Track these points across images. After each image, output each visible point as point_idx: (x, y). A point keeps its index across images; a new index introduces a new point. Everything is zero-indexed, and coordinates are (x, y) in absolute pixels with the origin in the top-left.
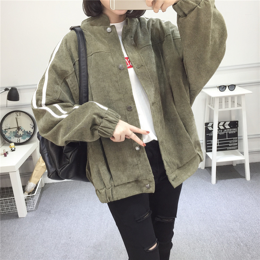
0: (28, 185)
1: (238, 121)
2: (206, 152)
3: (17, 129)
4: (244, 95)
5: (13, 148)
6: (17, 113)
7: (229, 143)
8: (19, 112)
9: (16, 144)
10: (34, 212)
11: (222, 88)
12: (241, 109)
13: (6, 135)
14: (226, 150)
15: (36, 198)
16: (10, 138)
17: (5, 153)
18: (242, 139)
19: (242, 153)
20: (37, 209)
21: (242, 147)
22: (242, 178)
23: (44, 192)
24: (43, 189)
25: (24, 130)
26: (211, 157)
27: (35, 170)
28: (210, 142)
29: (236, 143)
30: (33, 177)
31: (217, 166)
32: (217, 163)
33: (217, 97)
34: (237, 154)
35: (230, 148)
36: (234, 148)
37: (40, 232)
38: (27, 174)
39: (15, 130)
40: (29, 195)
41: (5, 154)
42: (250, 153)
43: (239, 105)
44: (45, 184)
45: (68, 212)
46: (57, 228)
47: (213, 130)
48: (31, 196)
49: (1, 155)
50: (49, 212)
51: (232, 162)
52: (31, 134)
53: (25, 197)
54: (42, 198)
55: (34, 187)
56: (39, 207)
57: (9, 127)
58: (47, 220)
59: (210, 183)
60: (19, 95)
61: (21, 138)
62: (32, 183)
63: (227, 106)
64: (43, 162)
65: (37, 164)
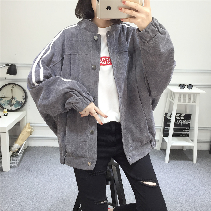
0: (13, 146)
1: (191, 115)
2: (164, 136)
3: (11, 98)
4: (199, 93)
6: (13, 85)
7: (182, 131)
8: (15, 85)
9: (9, 111)
10: (16, 168)
11: (182, 86)
12: (195, 105)
14: (179, 136)
15: (19, 158)
16: (4, 105)
18: (193, 130)
19: (192, 141)
20: (18, 166)
21: (193, 137)
22: (190, 161)
23: (26, 153)
24: (25, 151)
26: (167, 141)
27: (23, 134)
28: (167, 129)
29: (188, 132)
30: (19, 139)
31: (171, 149)
32: (171, 146)
33: (177, 93)
34: (187, 141)
36: (186, 136)
37: (19, 185)
38: (14, 136)
39: (9, 99)
42: (199, 141)
43: (194, 101)
44: (28, 147)
45: (45, 172)
46: (34, 183)
47: (171, 119)
48: (16, 155)
50: (29, 170)
51: (183, 146)
52: (22, 104)
53: (10, 155)
54: (24, 158)
55: (19, 148)
56: (20, 165)
57: (5, 96)
58: (26, 176)
59: (164, 162)
60: (17, 71)
61: (13, 106)
62: (17, 144)
63: (184, 101)
64: (29, 128)
65: (23, 130)
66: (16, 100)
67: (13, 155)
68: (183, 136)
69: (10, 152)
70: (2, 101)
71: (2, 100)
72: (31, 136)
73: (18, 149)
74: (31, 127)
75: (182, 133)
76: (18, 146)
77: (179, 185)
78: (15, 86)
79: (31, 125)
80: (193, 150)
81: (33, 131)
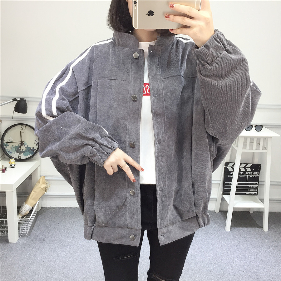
0: (23, 207)
1: (260, 165)
2: (223, 194)
3: (20, 144)
4: (271, 137)
5: (13, 164)
6: (22, 126)
7: (248, 187)
8: (24, 126)
9: (17, 160)
10: (26, 238)
12: (266, 153)
13: (6, 149)
14: (244, 194)
15: (30, 223)
16: (11, 152)
17: (4, 168)
18: (264, 185)
19: (262, 200)
20: (29, 236)
22: (259, 228)
23: (40, 216)
24: (38, 213)
25: (28, 146)
26: (228, 201)
27: (35, 192)
28: (228, 184)
29: (256, 188)
30: (30, 198)
32: (234, 208)
33: (242, 137)
34: (255, 201)
36: (254, 194)
37: (30, 262)
38: (23, 194)
39: (17, 144)
41: (4, 171)
42: (271, 201)
43: (265, 148)
44: (42, 208)
45: (64, 243)
46: (50, 260)
47: (233, 172)
50: (43, 241)
51: (249, 209)
52: (34, 151)
53: (18, 220)
54: (37, 223)
55: (30, 210)
56: (32, 234)
57: (12, 141)
58: (40, 249)
59: (224, 230)
60: (27, 107)
61: (23, 154)
62: (28, 205)
63: (251, 147)
64: (44, 183)
65: (36, 185)
66: (26, 146)
67: (22, 220)
68: (249, 194)
69: (19, 215)
70: (8, 147)
71: (8, 145)
72: (46, 193)
73: (29, 212)
74: (46, 181)
75: (249, 190)
76: (29, 208)
79: (46, 178)
80: (263, 212)
81: (49, 186)
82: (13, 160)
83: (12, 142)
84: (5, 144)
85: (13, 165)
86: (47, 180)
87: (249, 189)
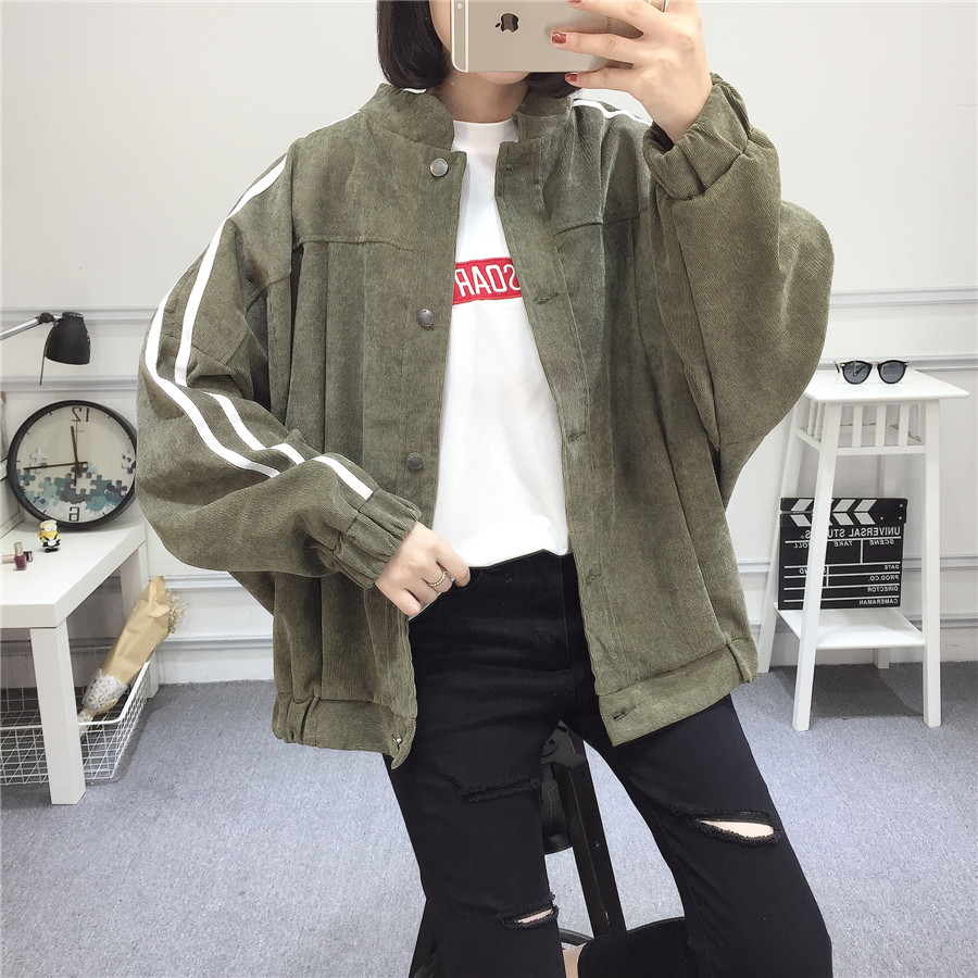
0: (94, 686)
1: (905, 502)
2: (782, 606)
3: (73, 470)
4: (936, 401)
5: (51, 538)
6: (77, 410)
7: (866, 580)
8: (84, 409)
9: (64, 527)
10: (110, 787)
11: (856, 371)
12: (922, 456)
13: (28, 489)
14: (855, 605)
15: (124, 738)
16: (43, 501)
17: (19, 555)
18: (919, 570)
19: (917, 623)
20: (121, 778)
21: (917, 600)
22: (908, 716)
23: (156, 715)
24: (150, 706)
25: (100, 477)
26: (797, 630)
27: (133, 632)
28: (796, 572)
29: (895, 581)
30: (119, 655)
31: (818, 663)
32: (819, 653)
33: (834, 404)
34: (894, 625)
35: (870, 599)
36: (887, 602)
37: (128, 862)
38: (95, 643)
39: (62, 473)
40: (99, 723)
41: (21, 562)
42: (947, 624)
43: (916, 438)
44: (161, 687)
45: (241, 798)
46: (194, 852)
47: (809, 528)
48: (106, 726)
49: (4, 562)
50: (168, 793)
51: (875, 651)
52: (123, 493)
53: (82, 728)
54: (145, 737)
55: (120, 693)
56: (130, 772)
57: (44, 462)
58: (159, 819)
59: (787, 728)
60: (89, 343)
61: (84, 503)
62: (112, 678)
63: (869, 438)
64: (161, 602)
65: (135, 609)
66: (94, 477)
67: (94, 727)
68: (870, 602)
69: (83, 713)
70: (31, 482)
71: (33, 478)
72: (172, 637)
73: (116, 700)
74: (170, 596)
75: (869, 589)
76: (117, 686)
77: (864, 830)
78: (88, 411)
79: (169, 586)
80: (922, 663)
81: (182, 612)
82: (50, 527)
83: (44, 466)
84: (22, 473)
85: (52, 543)
86: (175, 592)
87: (870, 587)
